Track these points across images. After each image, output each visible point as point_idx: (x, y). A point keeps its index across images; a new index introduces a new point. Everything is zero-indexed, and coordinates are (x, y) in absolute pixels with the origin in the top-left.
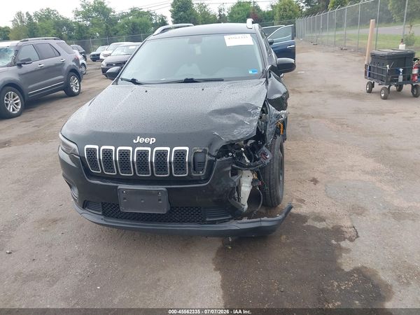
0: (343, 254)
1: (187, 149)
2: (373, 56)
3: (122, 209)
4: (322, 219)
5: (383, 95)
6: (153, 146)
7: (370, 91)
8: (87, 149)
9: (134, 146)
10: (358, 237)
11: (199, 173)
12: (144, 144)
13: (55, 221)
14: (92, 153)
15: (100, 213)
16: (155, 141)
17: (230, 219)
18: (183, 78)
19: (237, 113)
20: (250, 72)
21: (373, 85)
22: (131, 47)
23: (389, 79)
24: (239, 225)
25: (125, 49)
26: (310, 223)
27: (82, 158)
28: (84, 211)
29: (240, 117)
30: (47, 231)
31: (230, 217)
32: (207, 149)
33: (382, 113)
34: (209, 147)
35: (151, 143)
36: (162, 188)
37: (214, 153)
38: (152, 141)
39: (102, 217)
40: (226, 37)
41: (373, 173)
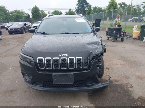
0: (132, 93)
1: (81, 57)
2: (109, 29)
3: (54, 83)
4: (118, 81)
5: (113, 41)
6: (68, 57)
7: (108, 40)
8: (38, 59)
9: (60, 57)
10: (133, 86)
11: (86, 67)
12: (64, 56)
13: (12, 91)
14: (41, 61)
15: (42, 86)
16: (68, 55)
17: (95, 84)
18: (64, 33)
19: (94, 44)
20: (88, 31)
21: (109, 38)
22: (20, 23)
23: (115, 36)
24: (99, 86)
25: (17, 24)
26: (114, 83)
27: (36, 63)
28: (33, 86)
29: (96, 46)
30: (10, 96)
31: (95, 83)
32: (88, 57)
33: (115, 46)
34: (89, 57)
35: (67, 56)
36: (72, 73)
37: (91, 59)
38: (67, 55)
39: (43, 87)
40: (76, 19)
41: (124, 65)
